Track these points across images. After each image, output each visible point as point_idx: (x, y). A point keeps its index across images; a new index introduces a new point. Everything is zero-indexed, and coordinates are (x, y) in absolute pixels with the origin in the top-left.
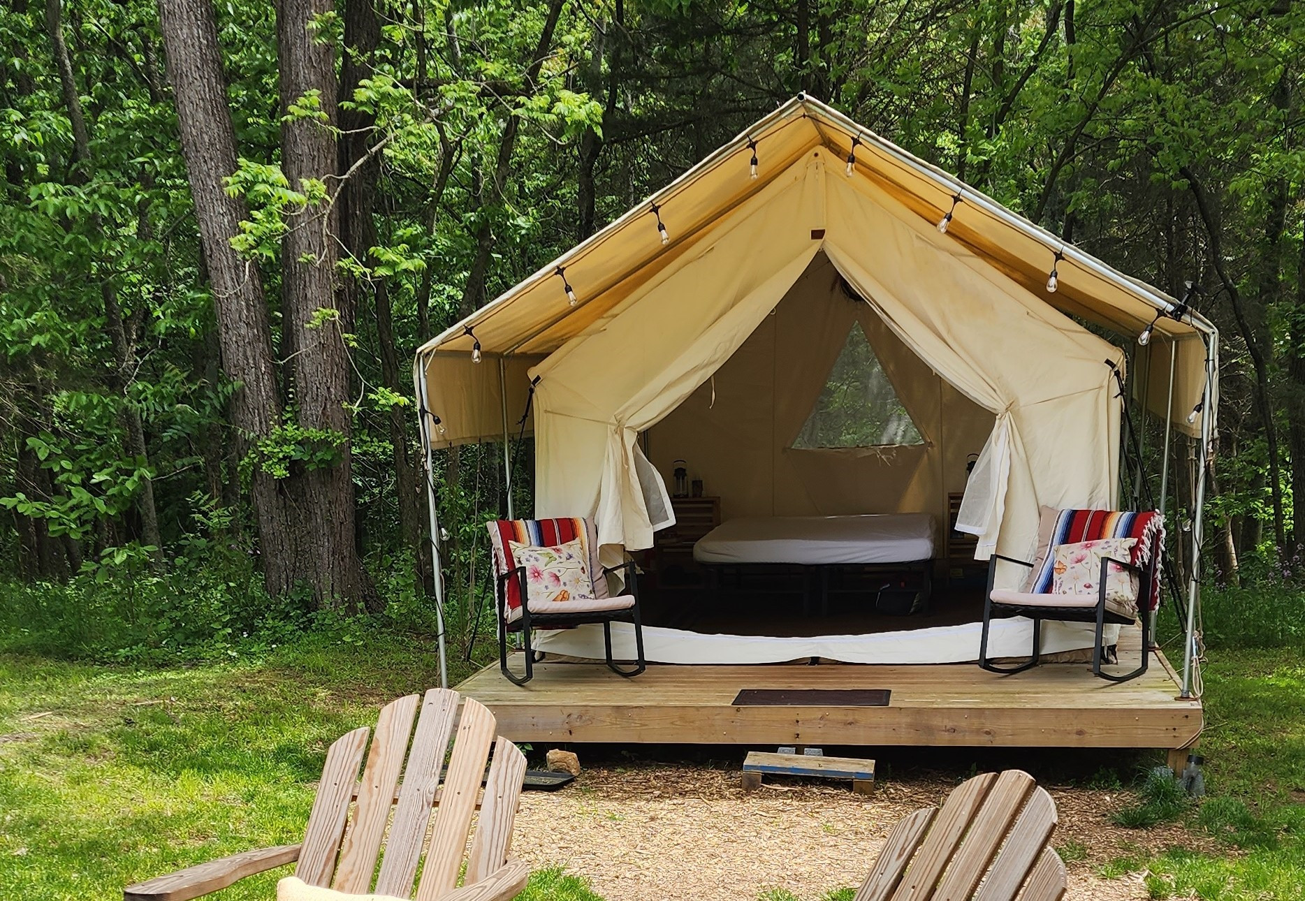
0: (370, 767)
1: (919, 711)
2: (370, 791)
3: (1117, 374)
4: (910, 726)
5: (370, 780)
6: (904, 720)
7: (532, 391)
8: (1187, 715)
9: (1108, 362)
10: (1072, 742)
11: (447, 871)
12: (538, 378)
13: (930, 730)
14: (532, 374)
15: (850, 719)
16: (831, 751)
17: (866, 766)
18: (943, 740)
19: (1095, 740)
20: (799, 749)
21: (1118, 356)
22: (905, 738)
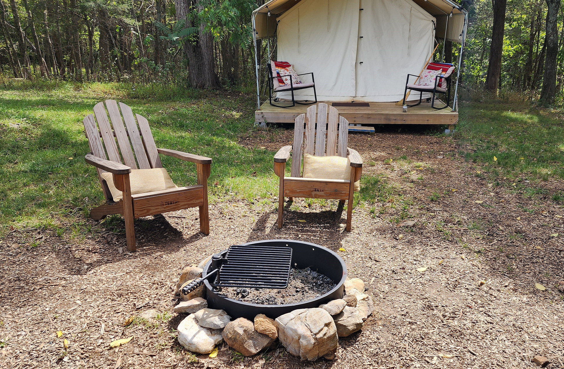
0: (308, 125)
1: (387, 114)
2: (308, 131)
3: (434, 24)
4: (385, 119)
5: (308, 128)
6: (383, 117)
7: (277, 24)
8: (455, 116)
9: (432, 21)
10: (426, 123)
11: (333, 152)
12: (279, 21)
13: (389, 120)
14: (277, 20)
15: (369, 117)
16: (363, 125)
17: (373, 129)
18: (392, 122)
19: (431, 122)
20: (355, 125)
21: (435, 19)
22: (383, 122)
